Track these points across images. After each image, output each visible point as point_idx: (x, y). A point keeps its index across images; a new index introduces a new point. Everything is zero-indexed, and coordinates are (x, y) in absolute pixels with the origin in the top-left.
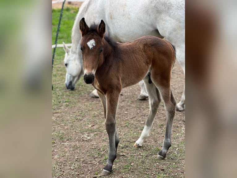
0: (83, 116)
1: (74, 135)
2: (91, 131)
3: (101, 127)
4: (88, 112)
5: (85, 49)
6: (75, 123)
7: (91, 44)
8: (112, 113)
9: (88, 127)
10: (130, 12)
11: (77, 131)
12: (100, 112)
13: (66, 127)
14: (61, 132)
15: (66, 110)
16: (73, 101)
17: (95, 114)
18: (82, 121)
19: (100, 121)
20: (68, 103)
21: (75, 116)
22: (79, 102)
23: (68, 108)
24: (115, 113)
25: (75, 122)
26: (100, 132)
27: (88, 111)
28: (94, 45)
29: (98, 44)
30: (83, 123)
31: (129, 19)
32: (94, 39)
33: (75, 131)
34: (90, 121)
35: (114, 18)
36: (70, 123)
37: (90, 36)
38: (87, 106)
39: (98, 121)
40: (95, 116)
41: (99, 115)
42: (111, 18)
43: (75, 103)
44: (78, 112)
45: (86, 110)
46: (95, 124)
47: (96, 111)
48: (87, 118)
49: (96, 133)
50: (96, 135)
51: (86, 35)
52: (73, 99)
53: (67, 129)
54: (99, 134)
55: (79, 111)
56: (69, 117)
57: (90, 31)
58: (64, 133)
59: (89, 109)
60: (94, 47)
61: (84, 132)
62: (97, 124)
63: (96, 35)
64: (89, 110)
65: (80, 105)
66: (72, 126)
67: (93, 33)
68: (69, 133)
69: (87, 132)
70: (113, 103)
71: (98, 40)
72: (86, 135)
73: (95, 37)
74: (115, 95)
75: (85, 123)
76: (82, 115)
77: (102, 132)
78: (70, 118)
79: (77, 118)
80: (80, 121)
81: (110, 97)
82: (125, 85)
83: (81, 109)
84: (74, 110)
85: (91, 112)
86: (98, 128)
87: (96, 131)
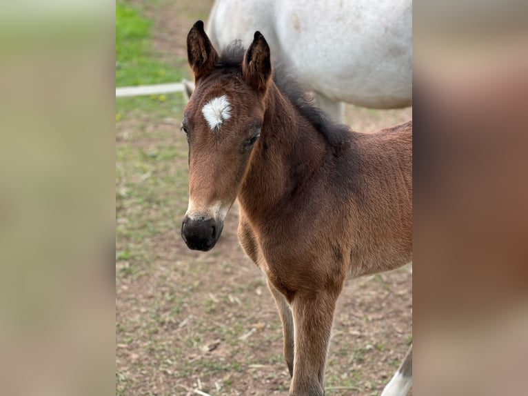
0: (178, 312)
1: (163, 388)
2: (212, 368)
3: (238, 351)
4: (190, 296)
5: (193, 127)
6: (158, 337)
7: (216, 111)
8: (313, 364)
9: (199, 352)
10: (362, 7)
11: (170, 372)
12: (225, 294)
13: (134, 356)
14: (122, 377)
15: (125, 288)
16: (142, 256)
17: (211, 302)
18: (179, 330)
19: (231, 329)
20: (127, 265)
21: (154, 311)
22: (159, 258)
23: (128, 281)
24: (321, 363)
25: (156, 332)
26: (241, 371)
27: (190, 292)
28: (226, 116)
29: (238, 114)
30: (183, 336)
31: (357, 29)
32: (229, 94)
33: (165, 373)
34: (202, 328)
35: (306, 29)
36: (144, 339)
37: (217, 83)
38: (183, 274)
39: (225, 331)
40: (213, 311)
41: (224, 305)
42: (297, 27)
43: (148, 263)
44: (159, 294)
45: (184, 287)
46: (218, 341)
47: (213, 292)
48: (191, 316)
49: (227, 377)
50: (230, 384)
51: (206, 81)
52: (139, 250)
53: (139, 363)
54: (238, 379)
55: (163, 293)
56: (137, 317)
57: (220, 67)
58: (132, 381)
59: (190, 284)
60: (226, 125)
61: (191, 374)
62: (223, 340)
63: (236, 81)
64: (192, 290)
65: (163, 269)
66: (151, 351)
67: (228, 75)
68: (147, 378)
69: (202, 374)
70: (318, 330)
71: (244, 102)
72: (200, 387)
73: (232, 87)
74: (323, 305)
75: (187, 337)
76: (175, 307)
77: (245, 373)
78: (142, 319)
79: (161, 320)
80: (173, 328)
81: (307, 314)
82: (364, 271)
83: (166, 283)
84: (148, 288)
85: (198, 295)
86: (232, 357)
87: (226, 370)
